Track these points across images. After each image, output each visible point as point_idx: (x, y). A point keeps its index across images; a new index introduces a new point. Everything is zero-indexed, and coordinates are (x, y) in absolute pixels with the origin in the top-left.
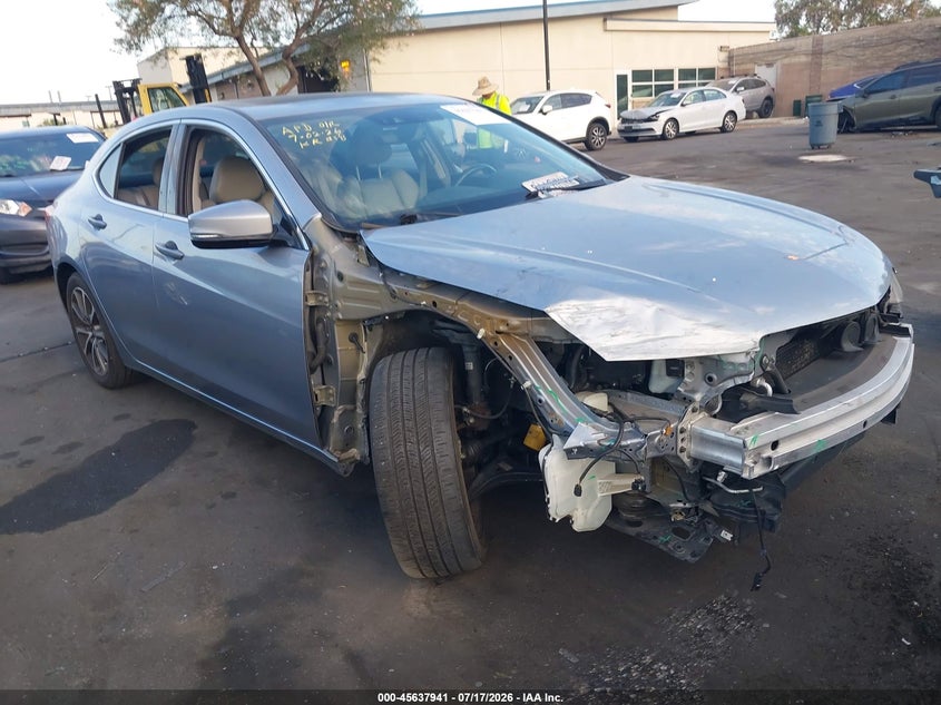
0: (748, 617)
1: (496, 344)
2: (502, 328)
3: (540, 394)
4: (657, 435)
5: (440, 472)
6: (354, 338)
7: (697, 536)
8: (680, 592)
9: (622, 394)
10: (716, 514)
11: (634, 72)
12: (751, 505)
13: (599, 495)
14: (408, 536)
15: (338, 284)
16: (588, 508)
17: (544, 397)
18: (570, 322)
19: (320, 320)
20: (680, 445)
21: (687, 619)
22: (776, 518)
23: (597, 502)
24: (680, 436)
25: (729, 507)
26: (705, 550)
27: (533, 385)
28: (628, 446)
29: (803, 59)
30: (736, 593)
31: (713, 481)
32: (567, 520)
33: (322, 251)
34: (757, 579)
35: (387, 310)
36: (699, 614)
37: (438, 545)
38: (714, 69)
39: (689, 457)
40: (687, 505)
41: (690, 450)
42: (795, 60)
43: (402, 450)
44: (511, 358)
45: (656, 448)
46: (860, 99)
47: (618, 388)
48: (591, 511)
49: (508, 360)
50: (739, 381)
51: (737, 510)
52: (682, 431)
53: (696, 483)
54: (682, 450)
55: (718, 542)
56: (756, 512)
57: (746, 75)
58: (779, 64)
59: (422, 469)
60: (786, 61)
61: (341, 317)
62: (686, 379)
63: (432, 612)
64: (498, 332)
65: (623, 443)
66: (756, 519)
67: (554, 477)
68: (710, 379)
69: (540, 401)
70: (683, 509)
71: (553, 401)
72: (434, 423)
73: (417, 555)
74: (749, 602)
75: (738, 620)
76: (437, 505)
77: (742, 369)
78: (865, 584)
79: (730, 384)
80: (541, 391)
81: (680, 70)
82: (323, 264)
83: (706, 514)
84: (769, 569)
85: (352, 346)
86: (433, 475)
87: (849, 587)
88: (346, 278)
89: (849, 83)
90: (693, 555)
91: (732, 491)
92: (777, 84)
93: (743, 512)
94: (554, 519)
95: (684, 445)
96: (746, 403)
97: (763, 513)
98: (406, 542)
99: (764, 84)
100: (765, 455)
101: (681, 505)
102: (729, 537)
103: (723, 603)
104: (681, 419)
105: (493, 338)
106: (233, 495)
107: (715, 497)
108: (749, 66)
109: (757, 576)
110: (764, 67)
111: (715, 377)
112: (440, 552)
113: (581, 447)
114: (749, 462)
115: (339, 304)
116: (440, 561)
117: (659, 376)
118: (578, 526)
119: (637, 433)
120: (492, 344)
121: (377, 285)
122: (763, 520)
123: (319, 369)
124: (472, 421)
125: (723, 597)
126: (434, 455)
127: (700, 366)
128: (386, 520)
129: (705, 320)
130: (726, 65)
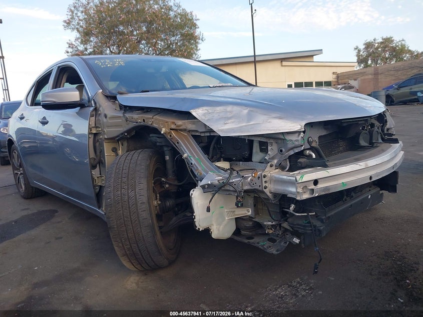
0: (311, 289)
1: (171, 136)
2: (173, 127)
3: (191, 160)
4: (249, 177)
5: (139, 204)
6: (115, 150)
7: (280, 242)
8: (275, 277)
9: (238, 163)
10: (291, 230)
11: (295, 83)
12: (308, 223)
13: (227, 218)
14: (122, 241)
15: (105, 120)
16: (220, 225)
17: (193, 162)
18: (203, 118)
19: (98, 141)
20: (264, 185)
21: (276, 290)
22: (322, 228)
23: (225, 222)
24: (264, 180)
25: (298, 225)
26: (284, 248)
27: (188, 156)
28: (233, 182)
29: (370, 77)
30: (306, 277)
31: (288, 210)
32: (207, 231)
33: (100, 106)
34: (316, 267)
35: (125, 129)
36: (284, 287)
37: (138, 246)
38: (331, 82)
39: (271, 193)
40: (273, 223)
41: (270, 189)
42: (367, 77)
43: (119, 193)
44: (178, 143)
45: (249, 184)
46: (396, 90)
47: (236, 161)
48: (222, 227)
49: (177, 144)
50: (297, 150)
51: (301, 225)
52: (265, 176)
53: (279, 211)
54: (266, 188)
55: (291, 244)
56: (311, 226)
57: (345, 84)
58: (359, 79)
59: (129, 203)
60: (362, 78)
61: (106, 137)
62: (269, 152)
63: (138, 287)
64: (171, 129)
65: (231, 181)
66: (312, 230)
67: (197, 203)
68: (281, 151)
69: (192, 164)
70: (272, 225)
71: (198, 163)
72: (138, 178)
73: (128, 252)
74: (312, 281)
75: (305, 290)
76: (137, 222)
77: (297, 143)
78: (379, 272)
79: (292, 153)
80: (192, 158)
81: (316, 82)
82: (99, 112)
83: (286, 230)
84: (321, 260)
85: (113, 154)
86: (134, 206)
87: (371, 274)
88: (108, 116)
89: (391, 85)
90: (277, 251)
91: (298, 214)
92: (359, 88)
93: (304, 226)
94: (199, 229)
95: (267, 185)
96: (300, 163)
97: (315, 226)
98: (120, 245)
99: (353, 88)
100: (310, 188)
101: (270, 223)
102: (297, 241)
103: (298, 282)
104: (263, 170)
105: (169, 133)
106: (61, 238)
107: (290, 220)
108: (346, 80)
109: (316, 265)
110: (353, 81)
111: (284, 150)
112: (140, 251)
113: (209, 184)
114: (300, 190)
115: (105, 131)
116: (141, 256)
117: (257, 152)
118: (215, 235)
119: (239, 176)
120: (169, 137)
121: (120, 117)
122: (315, 231)
123: (98, 165)
124: (167, 186)
125: (298, 280)
126: (136, 195)
127: (276, 144)
128: (110, 231)
129: (274, 115)
130: (336, 80)
